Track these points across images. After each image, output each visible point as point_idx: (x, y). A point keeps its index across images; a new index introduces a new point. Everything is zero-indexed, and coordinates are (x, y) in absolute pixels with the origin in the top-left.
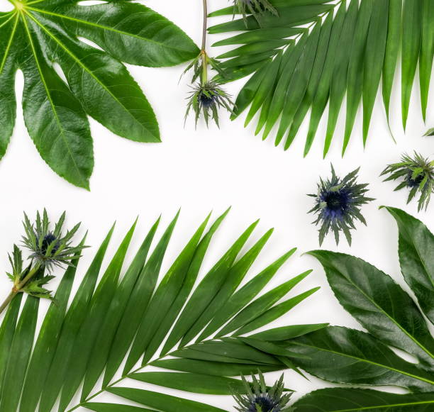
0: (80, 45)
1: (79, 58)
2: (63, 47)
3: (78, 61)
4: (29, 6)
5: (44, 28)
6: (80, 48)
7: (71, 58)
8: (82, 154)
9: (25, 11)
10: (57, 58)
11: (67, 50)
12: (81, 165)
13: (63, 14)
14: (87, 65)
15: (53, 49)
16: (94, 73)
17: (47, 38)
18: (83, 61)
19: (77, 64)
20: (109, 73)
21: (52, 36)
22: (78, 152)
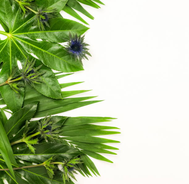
0: (39, 42)
1: (40, 48)
2: (32, 45)
3: (40, 49)
4: (13, 34)
5: (22, 41)
6: (39, 43)
7: (37, 49)
8: (55, 85)
9: (12, 36)
10: (31, 51)
11: (34, 46)
12: (56, 90)
13: (27, 32)
14: (44, 49)
15: (28, 48)
16: (48, 52)
17: (25, 44)
18: (42, 48)
19: (40, 50)
20: (54, 49)
21: (26, 43)
22: (53, 85)
